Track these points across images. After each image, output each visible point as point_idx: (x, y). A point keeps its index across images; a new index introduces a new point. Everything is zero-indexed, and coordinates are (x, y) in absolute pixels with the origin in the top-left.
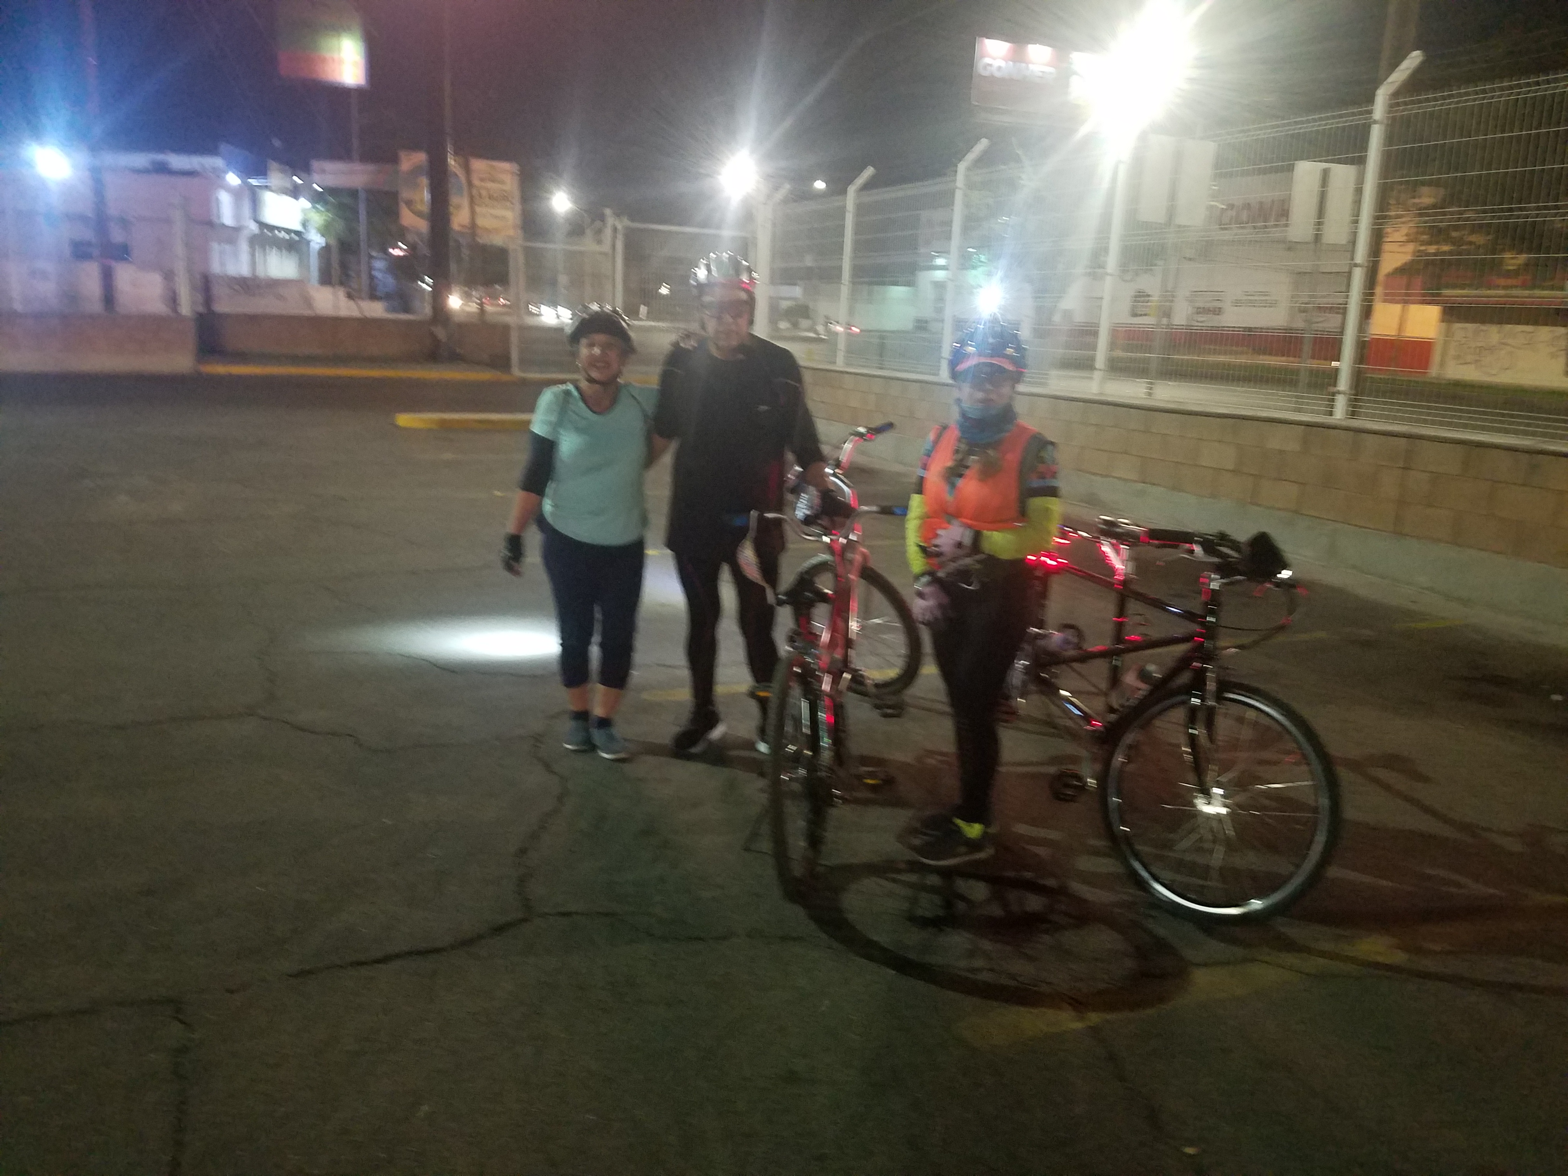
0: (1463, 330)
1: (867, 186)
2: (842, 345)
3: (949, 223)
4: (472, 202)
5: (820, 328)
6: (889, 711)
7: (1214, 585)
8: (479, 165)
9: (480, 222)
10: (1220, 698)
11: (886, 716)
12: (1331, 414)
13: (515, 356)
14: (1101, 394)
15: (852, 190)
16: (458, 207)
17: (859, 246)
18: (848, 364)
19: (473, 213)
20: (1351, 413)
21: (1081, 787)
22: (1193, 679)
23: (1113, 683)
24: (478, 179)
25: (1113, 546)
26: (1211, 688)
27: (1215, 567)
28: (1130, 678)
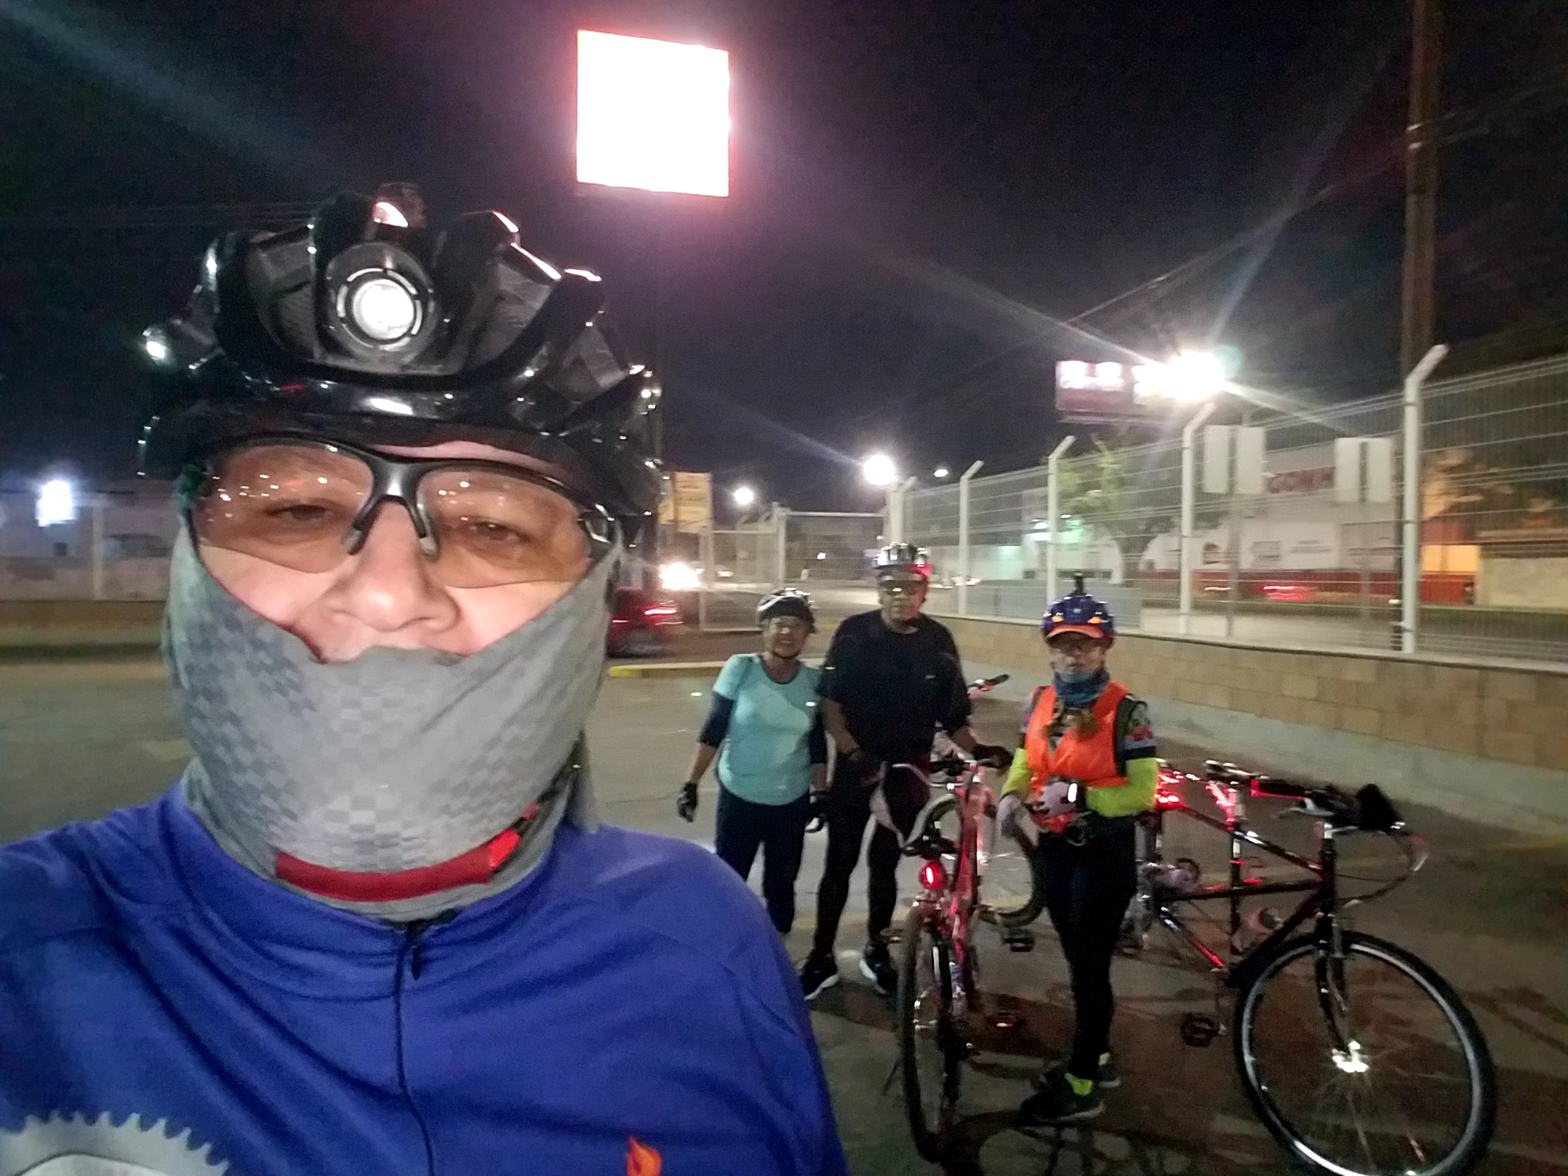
0: (1501, 565)
1: (976, 476)
2: (963, 595)
3: (1045, 498)
4: (677, 503)
5: (946, 580)
6: (1020, 945)
7: (1328, 835)
8: (682, 476)
9: (683, 517)
10: (1347, 950)
11: (1015, 949)
12: (1400, 649)
13: (702, 616)
14: (1187, 634)
15: (965, 478)
16: (666, 507)
17: (973, 522)
18: (968, 613)
19: (676, 511)
20: (1420, 647)
21: (1214, 1032)
22: (1318, 928)
23: (1236, 922)
24: (681, 487)
25: (1222, 789)
26: (1337, 939)
27: (1328, 819)
28: (1251, 921)
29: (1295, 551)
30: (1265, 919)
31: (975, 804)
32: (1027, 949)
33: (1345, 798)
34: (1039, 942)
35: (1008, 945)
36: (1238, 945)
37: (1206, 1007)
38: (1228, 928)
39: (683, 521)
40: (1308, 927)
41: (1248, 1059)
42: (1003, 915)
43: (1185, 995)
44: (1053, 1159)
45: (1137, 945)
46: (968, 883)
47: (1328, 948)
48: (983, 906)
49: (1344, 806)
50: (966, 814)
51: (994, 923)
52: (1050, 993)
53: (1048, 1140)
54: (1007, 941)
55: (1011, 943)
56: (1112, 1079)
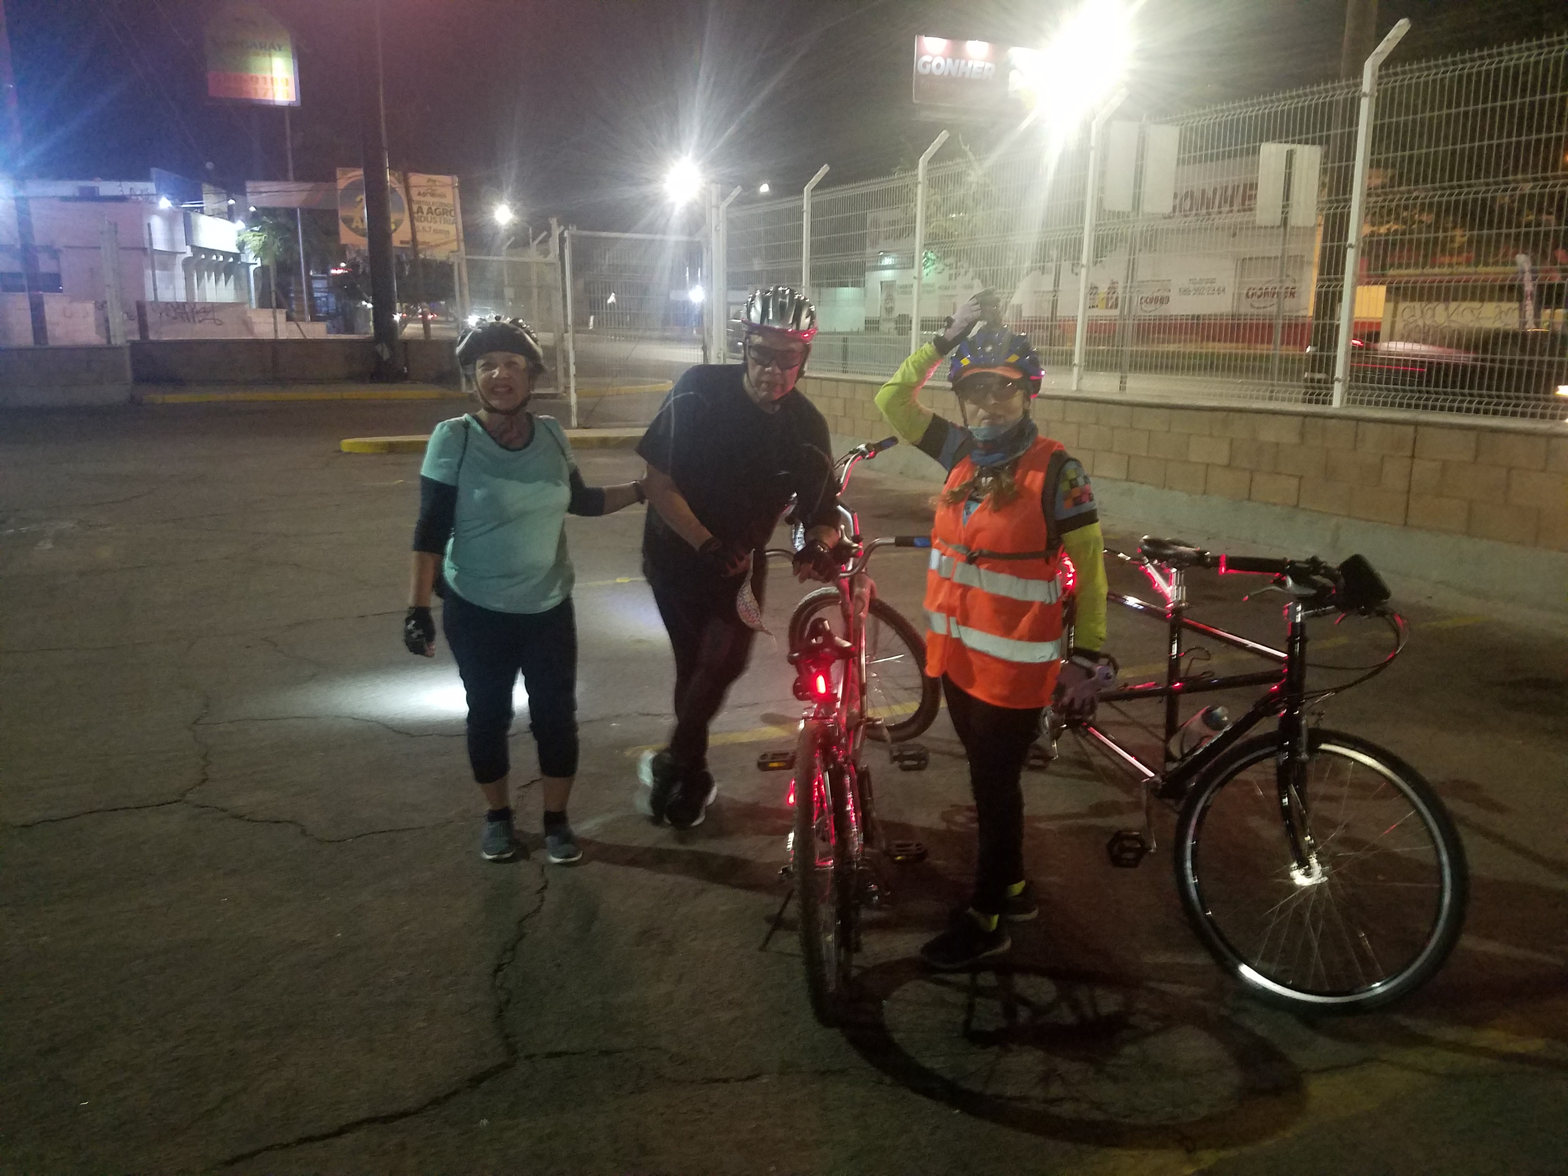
0: (1408, 308)
4: (412, 218)
7: (1299, 619)
8: (416, 179)
9: (421, 237)
10: (1313, 751)
12: (1326, 403)
14: (1078, 391)
15: (809, 188)
16: (398, 224)
17: (817, 249)
19: (413, 228)
20: (1351, 400)
21: (1144, 850)
22: (1281, 726)
23: (1171, 727)
24: (419, 194)
25: (1159, 569)
26: (1304, 738)
27: (1300, 599)
28: (1193, 722)
29: (1185, 292)
30: (1210, 720)
31: (860, 598)
32: (919, 768)
33: (1328, 572)
34: (932, 757)
35: (897, 764)
36: (1175, 750)
37: (1134, 821)
38: (1161, 733)
39: (424, 243)
40: (1268, 726)
41: (1192, 881)
42: (890, 729)
43: (1099, 809)
44: (970, 1008)
45: (1046, 757)
46: (857, 693)
47: (1293, 751)
48: (869, 720)
49: (1326, 581)
50: (851, 609)
51: (881, 739)
52: (945, 817)
53: (959, 988)
54: (894, 759)
55: (900, 761)
56: (1029, 911)
